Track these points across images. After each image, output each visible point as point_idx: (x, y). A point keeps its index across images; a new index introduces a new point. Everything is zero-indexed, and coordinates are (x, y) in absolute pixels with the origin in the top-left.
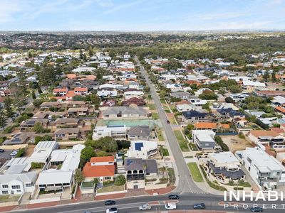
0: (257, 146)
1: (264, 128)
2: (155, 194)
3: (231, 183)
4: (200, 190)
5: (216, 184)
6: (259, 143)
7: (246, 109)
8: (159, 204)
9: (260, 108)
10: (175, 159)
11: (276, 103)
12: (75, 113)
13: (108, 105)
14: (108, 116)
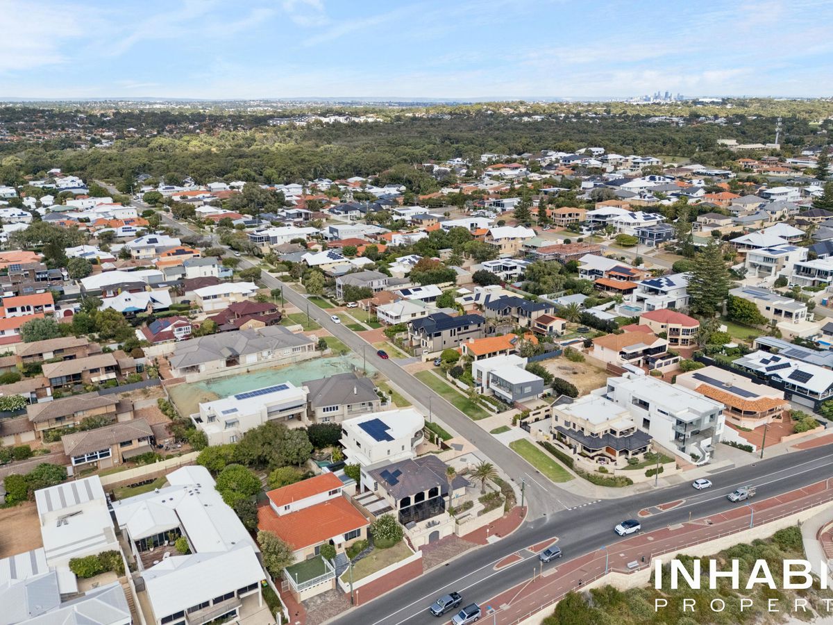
0: (625, 370)
1: (610, 331)
2: (493, 540)
3: (633, 465)
4: (579, 498)
5: (605, 476)
6: (626, 364)
7: (541, 292)
8: (522, 560)
9: (566, 287)
10: (474, 443)
11: (592, 272)
12: (77, 377)
13: (170, 336)
14: (194, 368)
